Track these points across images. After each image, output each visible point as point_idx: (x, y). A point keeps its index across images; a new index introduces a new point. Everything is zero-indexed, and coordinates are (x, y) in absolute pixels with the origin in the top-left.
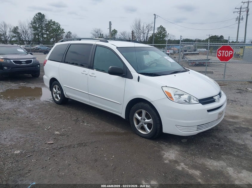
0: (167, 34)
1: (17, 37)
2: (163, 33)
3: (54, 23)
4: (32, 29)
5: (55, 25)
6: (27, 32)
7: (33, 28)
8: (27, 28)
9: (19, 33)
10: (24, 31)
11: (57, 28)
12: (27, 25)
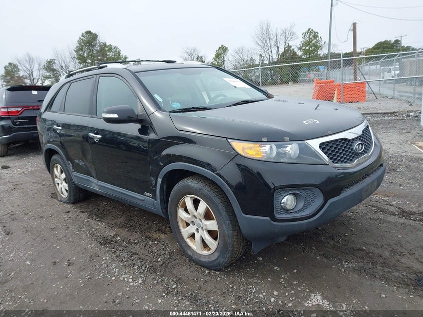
0: (323, 43)
1: (52, 78)
2: (313, 42)
3: (110, 48)
4: (77, 61)
5: (112, 51)
6: (68, 67)
7: (78, 59)
8: (68, 60)
9: (56, 70)
10: (62, 67)
11: (115, 55)
12: (67, 54)
